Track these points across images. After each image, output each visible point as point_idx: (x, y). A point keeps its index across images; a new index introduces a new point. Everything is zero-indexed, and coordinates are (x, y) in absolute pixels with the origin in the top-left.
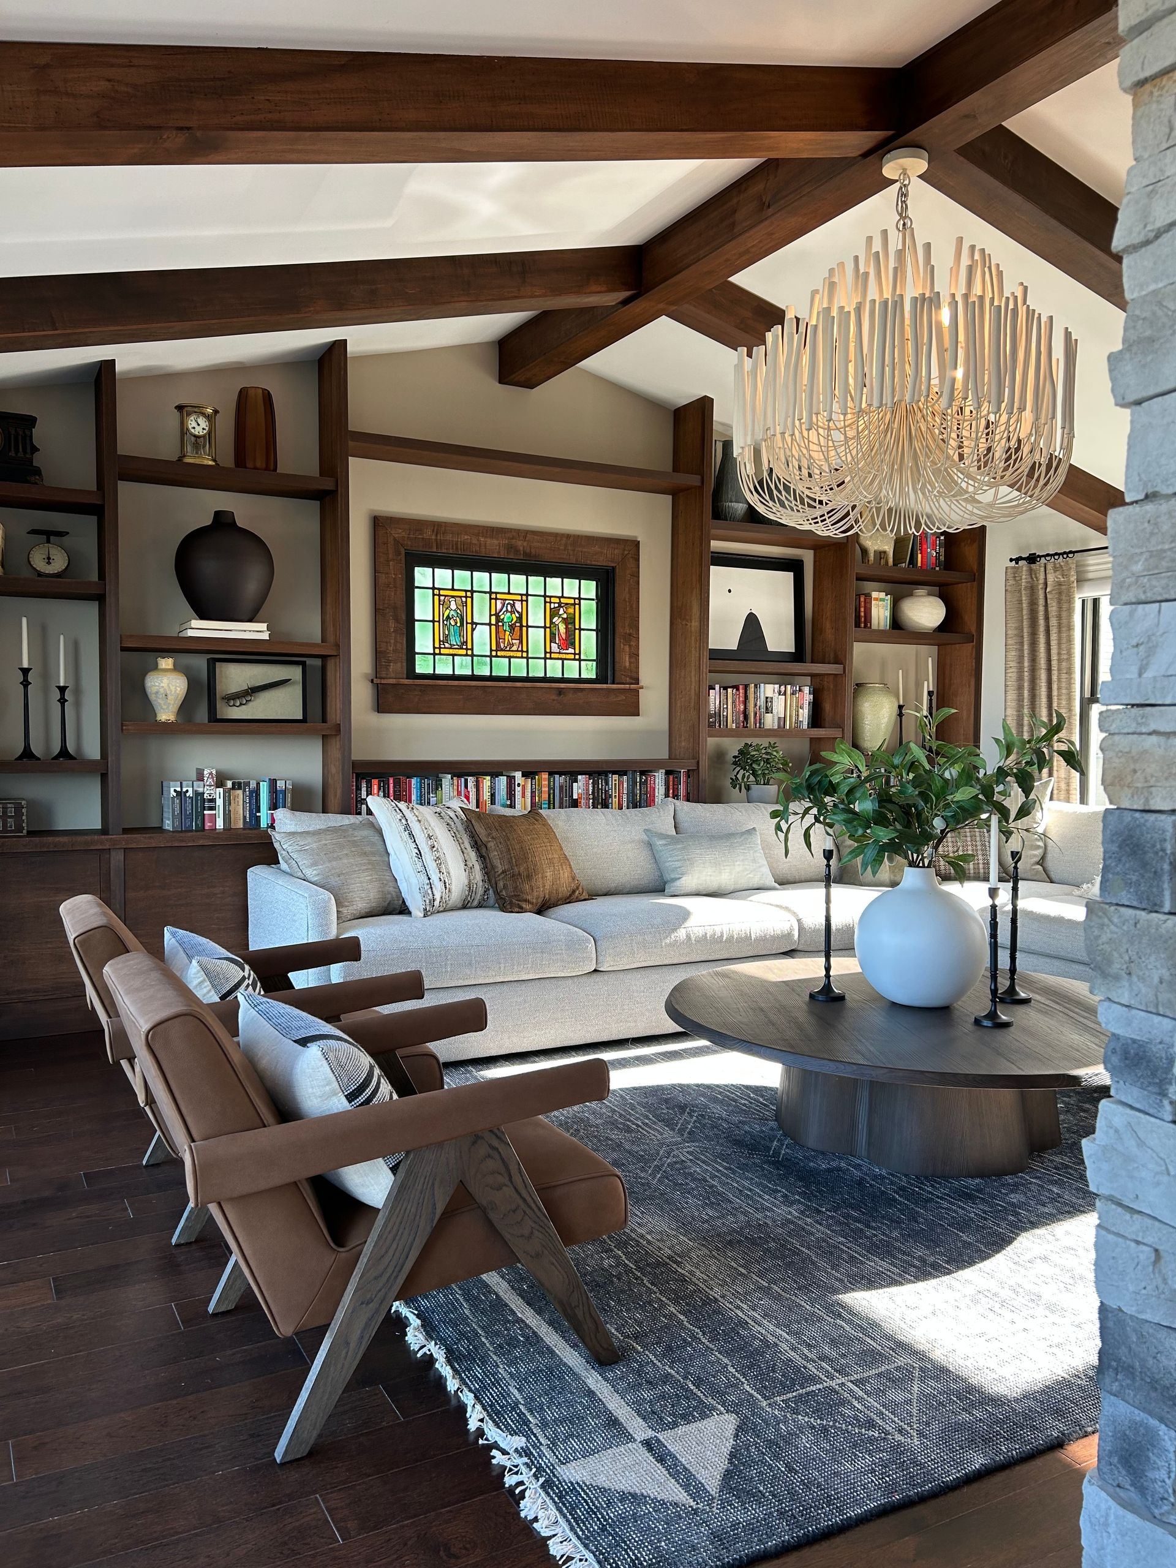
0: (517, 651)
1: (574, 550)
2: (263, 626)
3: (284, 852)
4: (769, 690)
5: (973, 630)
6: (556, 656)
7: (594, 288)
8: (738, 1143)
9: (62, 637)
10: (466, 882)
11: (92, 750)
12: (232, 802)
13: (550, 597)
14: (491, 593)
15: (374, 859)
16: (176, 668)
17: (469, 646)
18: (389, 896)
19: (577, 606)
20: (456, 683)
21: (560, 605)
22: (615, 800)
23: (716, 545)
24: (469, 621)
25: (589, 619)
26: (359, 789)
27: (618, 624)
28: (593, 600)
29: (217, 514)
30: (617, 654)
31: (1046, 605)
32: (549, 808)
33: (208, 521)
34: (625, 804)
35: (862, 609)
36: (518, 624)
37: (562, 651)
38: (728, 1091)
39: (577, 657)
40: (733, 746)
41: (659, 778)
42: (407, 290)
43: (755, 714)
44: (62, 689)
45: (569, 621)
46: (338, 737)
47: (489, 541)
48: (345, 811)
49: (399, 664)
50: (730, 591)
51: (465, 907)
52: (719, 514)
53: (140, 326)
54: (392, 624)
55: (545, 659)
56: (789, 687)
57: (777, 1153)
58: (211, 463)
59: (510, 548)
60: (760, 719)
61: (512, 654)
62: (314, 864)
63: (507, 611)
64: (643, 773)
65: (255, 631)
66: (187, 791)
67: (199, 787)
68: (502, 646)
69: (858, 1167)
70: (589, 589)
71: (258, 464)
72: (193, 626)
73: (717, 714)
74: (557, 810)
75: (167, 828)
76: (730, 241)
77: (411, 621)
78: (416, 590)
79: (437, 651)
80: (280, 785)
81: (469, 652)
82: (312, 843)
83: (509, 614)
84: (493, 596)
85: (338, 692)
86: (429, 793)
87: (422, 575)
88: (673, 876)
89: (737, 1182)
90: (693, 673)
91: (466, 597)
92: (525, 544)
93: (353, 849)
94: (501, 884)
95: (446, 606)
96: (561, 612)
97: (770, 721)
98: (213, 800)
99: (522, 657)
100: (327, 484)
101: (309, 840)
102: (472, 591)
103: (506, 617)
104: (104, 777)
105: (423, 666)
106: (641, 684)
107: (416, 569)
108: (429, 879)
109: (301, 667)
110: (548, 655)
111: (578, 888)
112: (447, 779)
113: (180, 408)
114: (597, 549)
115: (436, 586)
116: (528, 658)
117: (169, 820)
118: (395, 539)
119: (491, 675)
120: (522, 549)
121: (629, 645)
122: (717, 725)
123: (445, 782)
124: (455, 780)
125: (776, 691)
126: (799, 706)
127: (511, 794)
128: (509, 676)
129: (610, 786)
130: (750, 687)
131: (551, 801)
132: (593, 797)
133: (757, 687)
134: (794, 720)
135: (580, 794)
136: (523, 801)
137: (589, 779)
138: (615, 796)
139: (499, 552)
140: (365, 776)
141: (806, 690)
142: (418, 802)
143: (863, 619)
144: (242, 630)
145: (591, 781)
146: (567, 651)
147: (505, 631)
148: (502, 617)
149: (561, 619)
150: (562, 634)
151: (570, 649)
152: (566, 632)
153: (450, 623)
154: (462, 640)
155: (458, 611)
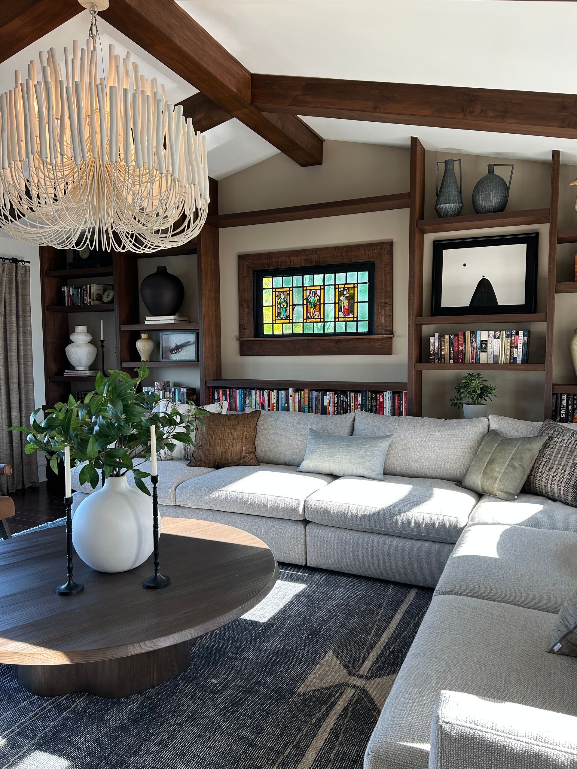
0: (318, 318)
1: (347, 256)
4: (483, 335)
6: (342, 319)
10: (183, 447)
13: (338, 285)
14: (303, 287)
17: (291, 318)
21: (344, 288)
24: (291, 304)
25: (363, 295)
27: (377, 297)
28: (366, 283)
29: (159, 268)
30: (376, 316)
36: (318, 303)
37: (345, 316)
39: (356, 319)
41: (389, 396)
43: (470, 352)
45: (351, 298)
47: (295, 258)
49: (250, 331)
50: (465, 265)
54: (246, 310)
55: (335, 322)
56: (505, 332)
59: (307, 260)
60: (476, 357)
61: (315, 320)
64: (373, 392)
68: (309, 316)
70: (364, 276)
72: (147, 319)
73: (435, 354)
77: (260, 307)
78: (263, 290)
79: (274, 322)
83: (313, 298)
86: (245, 398)
87: (267, 282)
91: (289, 291)
92: (316, 256)
95: (279, 297)
96: (345, 292)
97: (483, 357)
99: (321, 322)
102: (293, 287)
103: (312, 300)
105: (267, 330)
107: (264, 279)
110: (337, 320)
115: (274, 287)
116: (324, 322)
118: (248, 265)
119: (303, 333)
120: (314, 259)
121: (385, 310)
122: (436, 361)
123: (253, 392)
124: (258, 392)
125: (491, 335)
126: (513, 346)
127: (287, 401)
128: (313, 333)
129: (348, 399)
130: (468, 334)
131: (310, 407)
132: (337, 406)
133: (473, 333)
134: (508, 357)
135: (329, 404)
136: (293, 405)
137: (335, 394)
138: (352, 405)
139: (301, 264)
140: (216, 388)
141: (521, 333)
142: (240, 402)
143: (576, 274)
144: (163, 320)
145: (336, 396)
146: (349, 316)
147: (311, 308)
148: (309, 300)
149: (345, 297)
150: (346, 306)
151: (351, 315)
152: (348, 305)
153: (281, 306)
154: (287, 315)
155: (285, 299)
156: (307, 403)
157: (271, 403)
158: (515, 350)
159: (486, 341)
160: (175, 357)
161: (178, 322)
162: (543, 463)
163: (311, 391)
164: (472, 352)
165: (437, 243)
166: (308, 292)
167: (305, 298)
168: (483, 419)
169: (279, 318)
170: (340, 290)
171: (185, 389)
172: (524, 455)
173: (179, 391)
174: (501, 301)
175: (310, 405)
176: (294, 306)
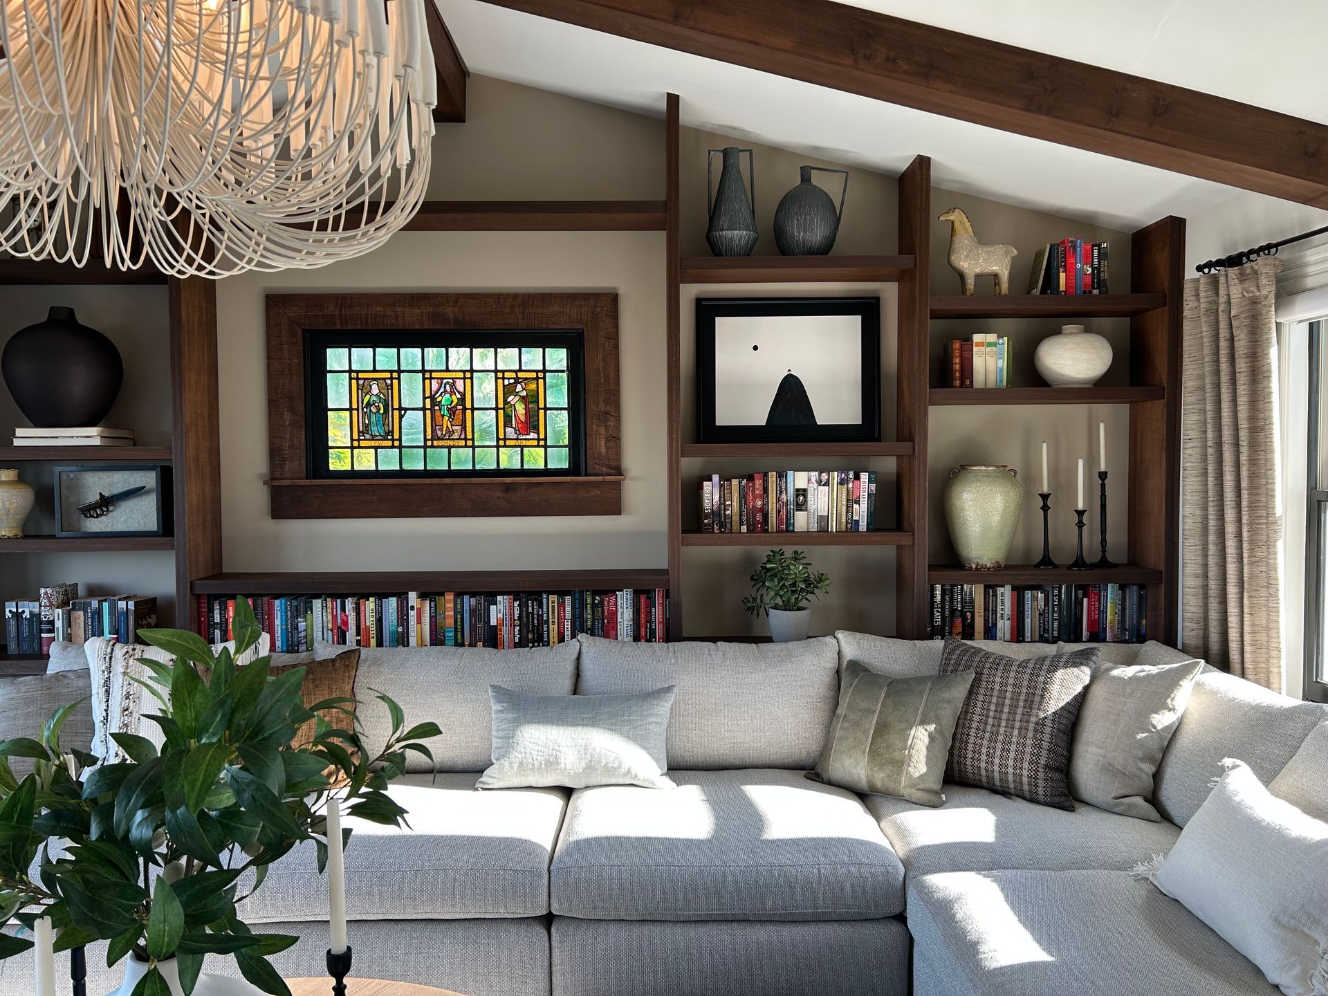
0: (459, 439)
1: (524, 313)
4: (800, 479)
5: (1164, 380)
6: (513, 443)
12: (72, 624)
13: (503, 372)
14: (423, 371)
16: (22, 480)
17: (396, 437)
19: (541, 381)
21: (517, 381)
24: (396, 406)
25: (557, 395)
26: (211, 611)
28: (563, 371)
30: (588, 438)
31: (1232, 339)
33: (39, 319)
34: (568, 633)
35: (957, 361)
36: (460, 407)
37: (520, 437)
39: (542, 443)
41: (623, 601)
45: (531, 400)
47: (408, 310)
49: (296, 463)
50: (755, 348)
52: (716, 249)
54: (287, 416)
55: (498, 446)
56: (836, 473)
59: (436, 316)
60: (787, 519)
61: (452, 443)
63: (445, 392)
64: (595, 593)
66: (23, 612)
67: (34, 607)
68: (439, 433)
70: (558, 358)
72: (17, 435)
73: (716, 514)
77: (320, 411)
78: (328, 374)
79: (356, 444)
80: (121, 606)
81: (397, 443)
83: (447, 396)
84: (427, 375)
86: (296, 617)
87: (336, 358)
91: (391, 378)
92: (456, 310)
95: (366, 391)
96: (519, 388)
97: (801, 521)
98: (52, 623)
99: (466, 446)
102: (399, 371)
103: (445, 399)
105: (338, 462)
106: (626, 474)
107: (329, 351)
109: (155, 472)
110: (501, 443)
112: (319, 602)
114: (556, 308)
115: (353, 368)
116: (473, 447)
117: (8, 642)
118: (292, 319)
119: (425, 469)
120: (451, 316)
121: (605, 426)
122: (716, 528)
123: (317, 604)
124: (329, 604)
125: (813, 480)
126: (852, 500)
127: (403, 619)
128: (449, 470)
129: (545, 609)
130: (773, 476)
131: (459, 629)
132: (520, 625)
133: (782, 475)
134: (844, 520)
135: (501, 622)
136: (419, 628)
137: (515, 600)
138: (553, 622)
139: (421, 323)
140: (217, 597)
141: (864, 477)
142: (284, 627)
143: (958, 374)
144: (69, 437)
145: (516, 603)
146: (528, 437)
147: (443, 416)
148: (438, 400)
149: (517, 398)
150: (520, 416)
151: (532, 434)
152: (526, 414)
153: (371, 410)
154: (387, 429)
155: (382, 396)
156: (450, 622)
157: (363, 626)
158: (856, 506)
159: (805, 490)
160: (95, 525)
161: (109, 443)
162: (975, 725)
163: (459, 594)
164: (780, 512)
165: (704, 303)
167: (428, 394)
168: (829, 639)
170: (506, 382)
171: (131, 605)
172: (942, 712)
173: (113, 608)
174: (823, 417)
175: (459, 627)
176: (403, 412)
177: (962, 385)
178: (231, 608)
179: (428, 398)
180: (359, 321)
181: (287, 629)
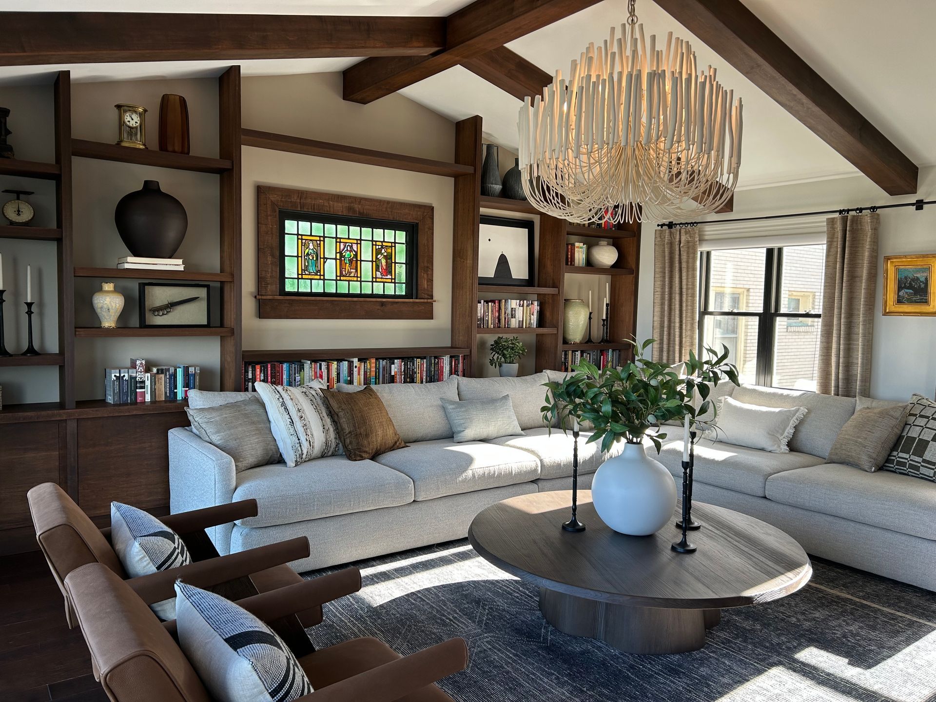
0: (354, 277)
1: (392, 211)
2: (180, 261)
3: (196, 423)
4: (514, 303)
5: (634, 267)
6: (379, 280)
7: (415, 44)
8: (518, 631)
9: (29, 267)
10: (324, 440)
11: (52, 345)
12: (157, 383)
13: (376, 241)
14: (336, 238)
15: (260, 426)
16: (116, 290)
17: (322, 274)
18: (271, 452)
19: (393, 248)
20: (313, 298)
21: (382, 246)
22: (418, 376)
23: (483, 211)
24: (322, 256)
25: (401, 256)
26: (247, 372)
27: (420, 260)
28: (404, 244)
29: (147, 183)
30: (419, 280)
31: (680, 255)
32: (376, 384)
33: (140, 187)
34: (425, 379)
35: (569, 254)
37: (383, 277)
38: (505, 586)
40: (491, 339)
41: (446, 361)
42: (288, 37)
43: (505, 318)
44: (29, 305)
45: (388, 257)
46: (232, 338)
47: (336, 204)
48: (237, 389)
49: (274, 286)
50: (489, 240)
51: (323, 456)
52: (485, 192)
53: (90, 52)
54: (269, 259)
55: (372, 282)
56: (525, 301)
57: (545, 639)
58: (142, 147)
59: (350, 209)
60: (508, 322)
61: (350, 279)
62: (218, 432)
64: (435, 357)
65: (175, 264)
66: (124, 376)
67: (133, 373)
68: (344, 273)
69: (599, 648)
70: (401, 236)
71: (177, 149)
72: (128, 261)
73: (482, 319)
74: (381, 385)
75: (109, 401)
76: (510, 20)
77: (282, 256)
78: (286, 235)
79: (300, 276)
80: (192, 370)
82: (216, 417)
83: (348, 252)
84: (338, 240)
85: (232, 307)
86: (295, 374)
87: (290, 226)
88: (459, 429)
89: (524, 667)
90: (468, 294)
91: (320, 241)
92: (360, 207)
93: (245, 420)
94: (348, 441)
95: (306, 247)
96: (383, 251)
97: (514, 323)
98: (143, 382)
99: (357, 281)
100: (226, 164)
101: (214, 414)
102: (324, 237)
103: (347, 254)
104: (62, 369)
105: (290, 287)
106: (434, 299)
107: (286, 222)
108: (299, 439)
109: (206, 289)
111: (398, 440)
112: (307, 364)
113: (119, 107)
114: (407, 211)
115: (300, 233)
116: (361, 281)
117: (111, 396)
118: (272, 201)
119: (336, 293)
120: (357, 210)
121: (427, 274)
122: (482, 326)
123: (306, 366)
124: (312, 366)
125: (518, 304)
127: (350, 373)
128: (349, 293)
129: (415, 366)
130: (502, 301)
131: (377, 377)
132: (404, 375)
133: (506, 302)
134: (528, 322)
135: (396, 373)
136: (359, 377)
138: (419, 373)
139: (342, 212)
140: (250, 365)
141: (535, 303)
142: (288, 380)
143: (570, 260)
144: (164, 264)
145: (403, 363)
146: (387, 277)
147: (346, 263)
148: (344, 254)
149: (383, 256)
150: (383, 266)
151: (389, 276)
152: (386, 265)
153: (309, 258)
154: (317, 269)
155: (315, 250)
156: (373, 374)
157: (330, 376)
158: (532, 316)
159: (514, 309)
166: (342, 244)
168: (545, 374)
169: (307, 273)
175: (377, 375)
176: (325, 260)
177: (571, 264)
178: (258, 370)
179: (338, 253)
180: (310, 208)
181: (290, 380)
